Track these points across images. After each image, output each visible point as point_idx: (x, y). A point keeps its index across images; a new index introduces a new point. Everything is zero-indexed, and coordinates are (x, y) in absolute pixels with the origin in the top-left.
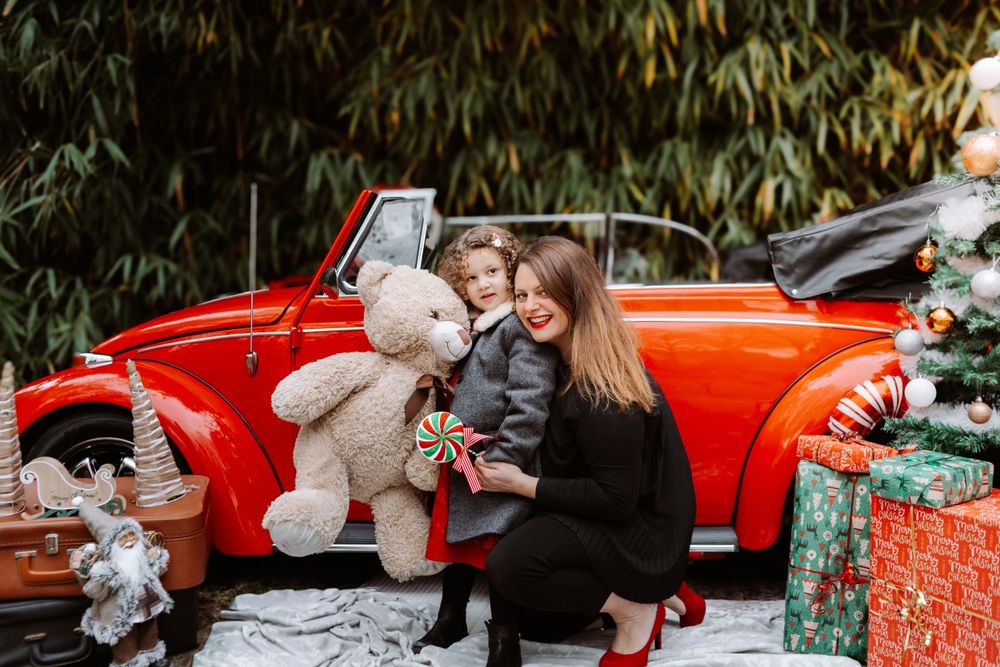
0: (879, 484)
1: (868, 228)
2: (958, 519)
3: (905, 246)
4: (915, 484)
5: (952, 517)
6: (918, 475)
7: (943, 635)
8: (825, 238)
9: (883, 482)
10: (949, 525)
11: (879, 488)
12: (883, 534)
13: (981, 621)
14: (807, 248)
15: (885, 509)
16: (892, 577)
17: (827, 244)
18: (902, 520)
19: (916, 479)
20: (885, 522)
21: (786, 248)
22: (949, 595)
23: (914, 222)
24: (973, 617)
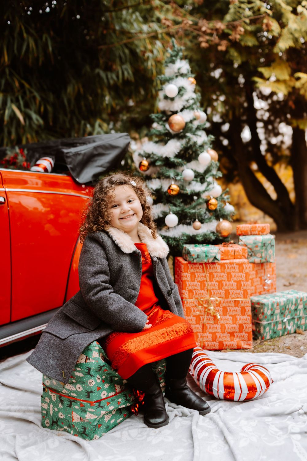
0: (196, 256)
1: (95, 153)
2: (227, 264)
3: (108, 162)
4: (211, 253)
5: (224, 264)
6: (212, 249)
7: (221, 313)
8: (85, 154)
9: (198, 255)
10: (223, 268)
11: (196, 258)
12: (191, 279)
13: (238, 301)
14: (80, 158)
15: (192, 268)
16: (197, 296)
17: (85, 157)
18: (201, 270)
19: (211, 251)
20: (192, 274)
21: (73, 157)
22: (223, 295)
23: (108, 152)
24: (235, 301)
